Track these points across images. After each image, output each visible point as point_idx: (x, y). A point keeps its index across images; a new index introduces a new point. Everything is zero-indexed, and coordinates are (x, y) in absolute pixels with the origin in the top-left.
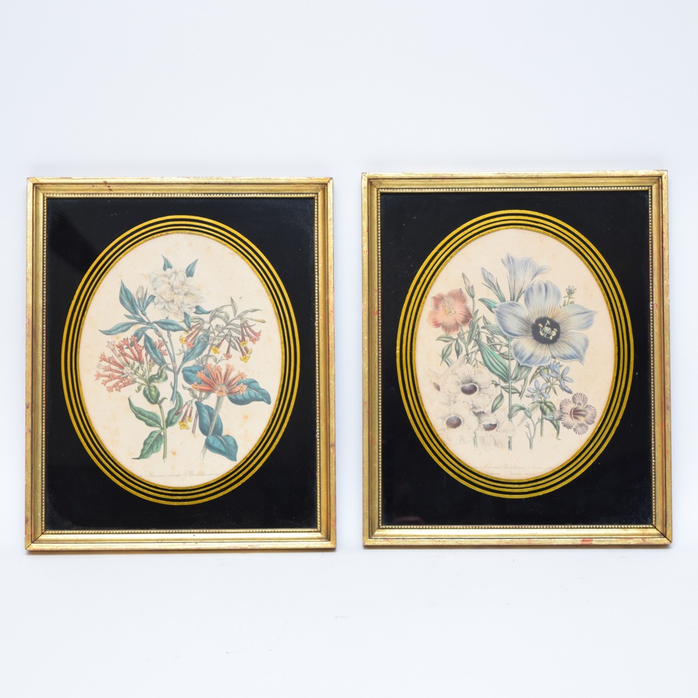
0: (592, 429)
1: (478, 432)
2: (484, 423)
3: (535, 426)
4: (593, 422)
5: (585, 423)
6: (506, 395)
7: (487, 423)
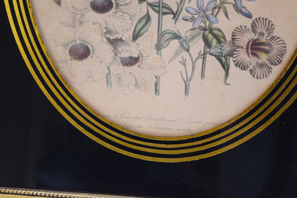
0: (277, 71)
1: (112, 68)
2: (120, 55)
3: (193, 63)
4: (280, 62)
5: (267, 62)
6: (154, 16)
7: (126, 55)
